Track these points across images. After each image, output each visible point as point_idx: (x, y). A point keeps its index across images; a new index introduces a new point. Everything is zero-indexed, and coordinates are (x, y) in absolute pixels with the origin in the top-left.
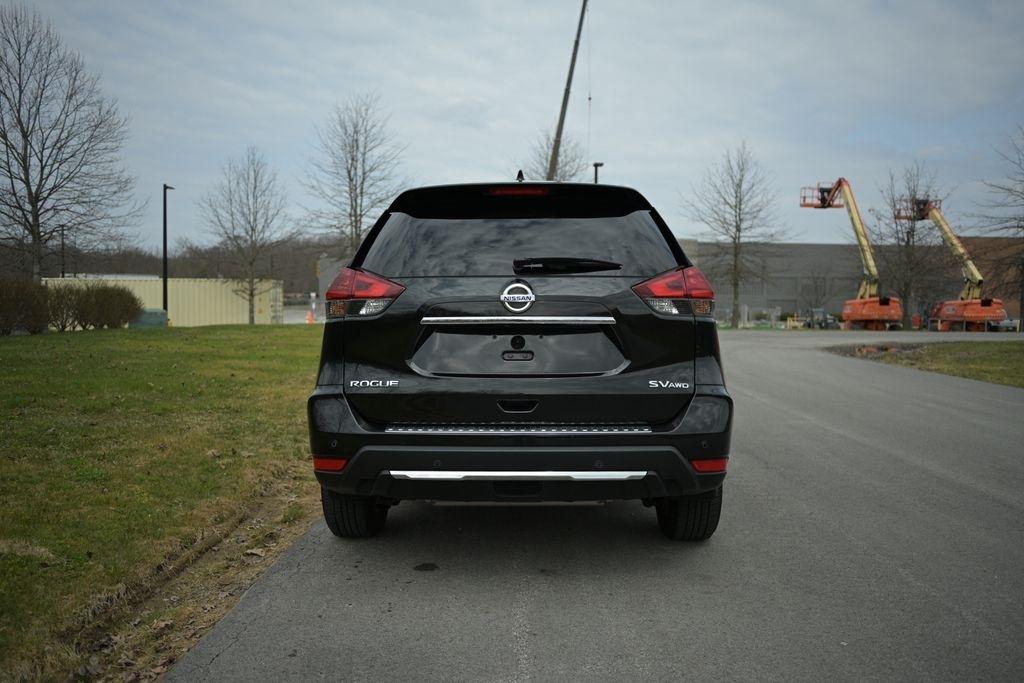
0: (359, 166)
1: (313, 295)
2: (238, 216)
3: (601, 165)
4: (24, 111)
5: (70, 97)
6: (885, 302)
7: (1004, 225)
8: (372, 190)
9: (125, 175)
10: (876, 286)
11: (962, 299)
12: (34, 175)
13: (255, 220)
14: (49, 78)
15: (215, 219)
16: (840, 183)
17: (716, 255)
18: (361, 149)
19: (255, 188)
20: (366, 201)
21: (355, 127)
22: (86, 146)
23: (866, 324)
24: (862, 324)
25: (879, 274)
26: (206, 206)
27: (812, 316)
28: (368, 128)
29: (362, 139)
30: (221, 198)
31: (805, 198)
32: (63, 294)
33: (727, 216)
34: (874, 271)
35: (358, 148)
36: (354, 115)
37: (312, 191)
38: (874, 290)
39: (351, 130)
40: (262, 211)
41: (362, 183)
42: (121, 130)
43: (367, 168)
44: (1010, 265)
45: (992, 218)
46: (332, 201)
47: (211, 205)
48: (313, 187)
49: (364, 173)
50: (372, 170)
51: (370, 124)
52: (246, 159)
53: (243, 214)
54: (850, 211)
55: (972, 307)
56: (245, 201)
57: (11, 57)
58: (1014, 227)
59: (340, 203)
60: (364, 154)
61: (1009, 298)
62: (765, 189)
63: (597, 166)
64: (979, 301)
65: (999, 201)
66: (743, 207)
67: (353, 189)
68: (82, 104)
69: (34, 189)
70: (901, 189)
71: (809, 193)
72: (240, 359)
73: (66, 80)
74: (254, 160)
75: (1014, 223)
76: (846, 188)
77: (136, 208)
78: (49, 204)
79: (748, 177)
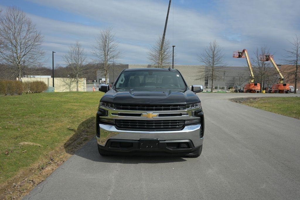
0: (107, 47)
1: (95, 81)
2: (74, 60)
3: (175, 46)
4: (16, 35)
5: (28, 30)
6: (256, 85)
7: (291, 63)
8: (110, 54)
9: (43, 51)
10: (253, 80)
11: (278, 84)
12: (19, 51)
13: (78, 61)
14: (22, 25)
15: (67, 62)
16: (244, 51)
17: (207, 72)
18: (108, 43)
19: (78, 52)
20: (109, 57)
21: (106, 36)
22: (33, 43)
23: (251, 91)
24: (249, 91)
25: (254, 76)
26: (65, 58)
27: (237, 88)
28: (109, 37)
29: (108, 40)
30: (69, 55)
31: (234, 55)
32: (27, 84)
33: (210, 61)
34: (253, 76)
35: (106, 42)
36: (105, 33)
37: (94, 54)
38: (252, 81)
39: (104, 37)
40: (80, 59)
41: (108, 52)
42: (42, 39)
43: (109, 48)
44: (292, 74)
45: (287, 60)
46: (99, 57)
47: (66, 57)
48: (94, 53)
49: (108, 49)
50: (110, 49)
51: (110, 35)
52: (76, 44)
53: (75, 60)
54: (247, 58)
55: (280, 86)
56: (75, 56)
57: (13, 20)
58: (293, 63)
59: (101, 58)
60: (108, 44)
61: (292, 83)
62: (221, 53)
63: (173, 47)
64: (283, 84)
65: (289, 56)
66: (215, 58)
67: (105, 54)
68: (31, 32)
69: (19, 55)
70: (260, 53)
71: (235, 53)
72: (74, 103)
73: (27, 26)
74: (78, 44)
75: (294, 62)
76: (246, 52)
77: (46, 60)
78: (23, 59)
79: (216, 49)
